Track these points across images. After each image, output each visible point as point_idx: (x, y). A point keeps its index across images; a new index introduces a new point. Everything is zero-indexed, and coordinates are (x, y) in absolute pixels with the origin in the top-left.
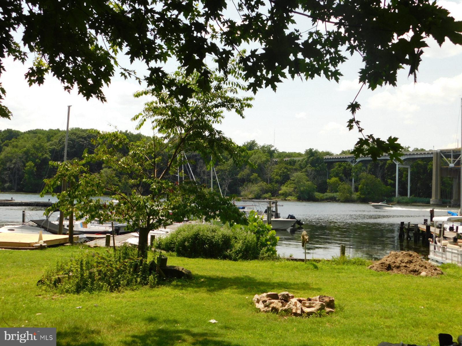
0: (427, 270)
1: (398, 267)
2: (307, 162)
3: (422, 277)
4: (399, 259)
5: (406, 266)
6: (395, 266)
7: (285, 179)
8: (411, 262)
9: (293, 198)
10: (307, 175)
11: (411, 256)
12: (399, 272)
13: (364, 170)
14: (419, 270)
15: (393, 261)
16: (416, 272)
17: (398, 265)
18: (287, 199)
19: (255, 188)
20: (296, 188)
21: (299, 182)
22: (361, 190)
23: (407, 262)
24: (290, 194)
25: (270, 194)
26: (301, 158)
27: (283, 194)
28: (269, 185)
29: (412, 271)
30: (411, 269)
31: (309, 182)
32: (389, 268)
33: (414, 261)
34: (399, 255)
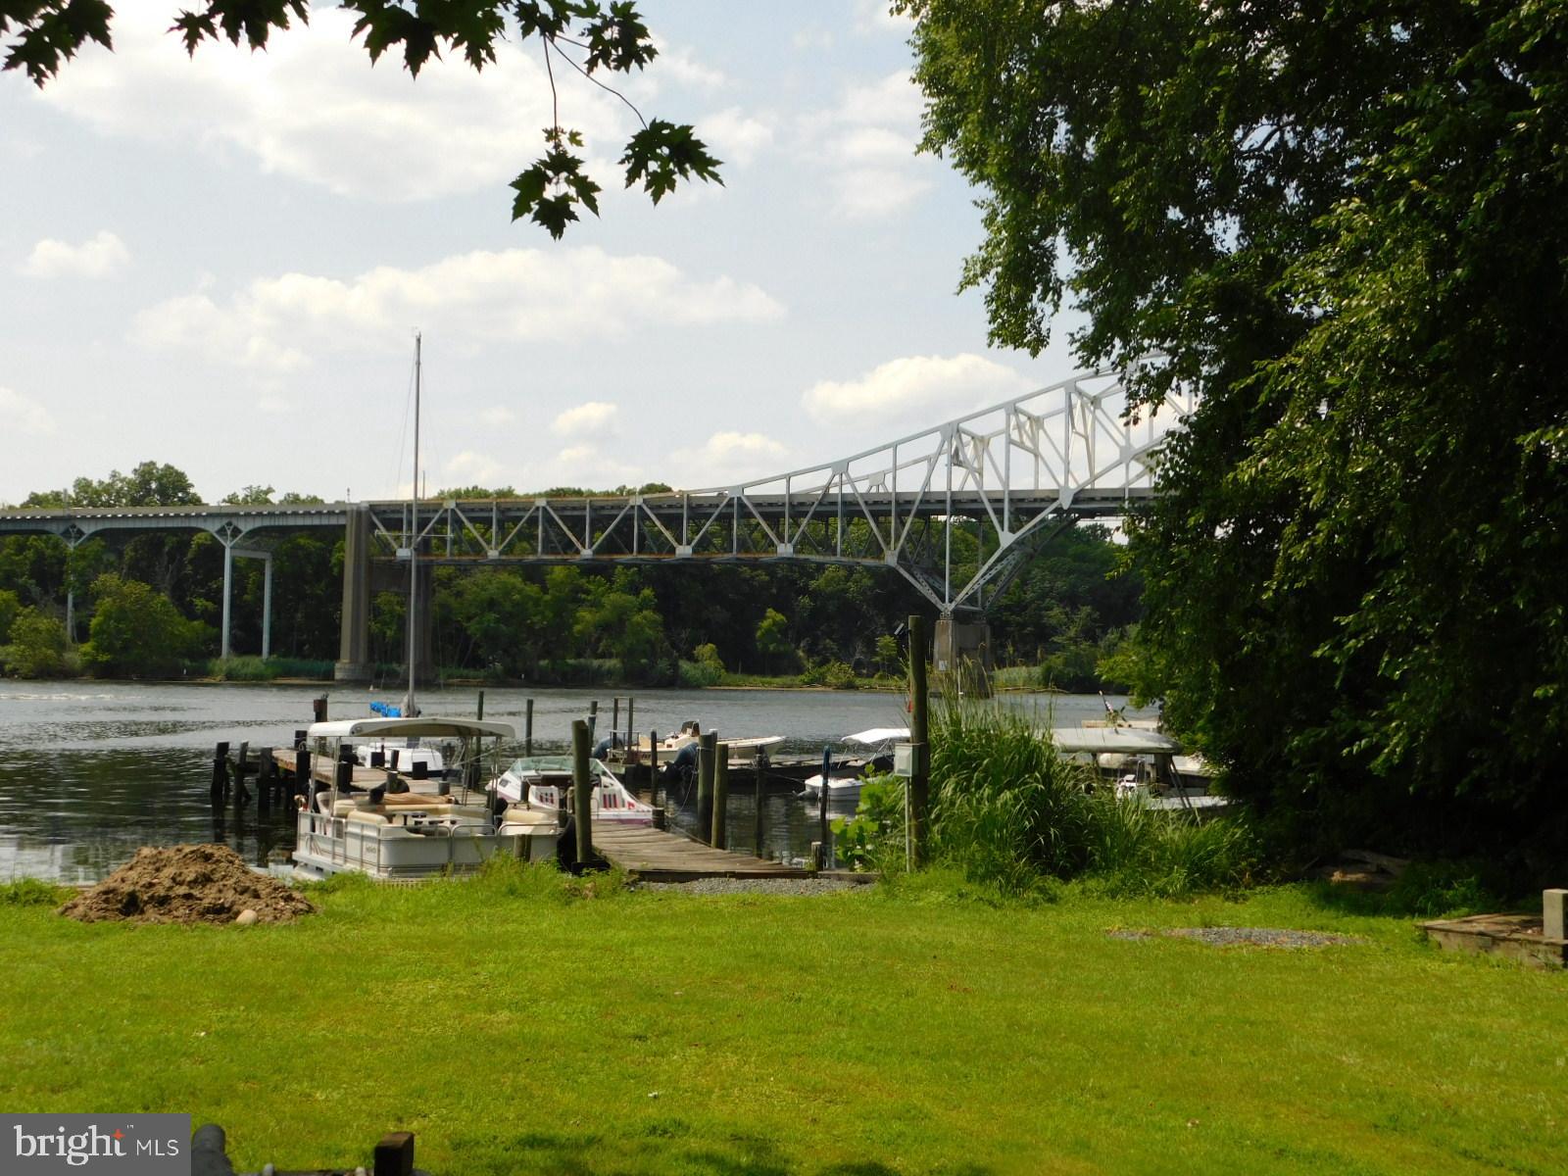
0: (261, 904)
1: (162, 901)
3: (242, 928)
4: (169, 872)
5: (188, 896)
6: (152, 898)
8: (205, 880)
11: (207, 858)
12: (165, 919)
13: (109, 567)
14: (233, 903)
15: (146, 879)
16: (223, 913)
17: (162, 893)
22: (97, 634)
23: (195, 881)
29: (208, 911)
30: (206, 903)
32: (131, 905)
33: (217, 876)
34: (169, 859)
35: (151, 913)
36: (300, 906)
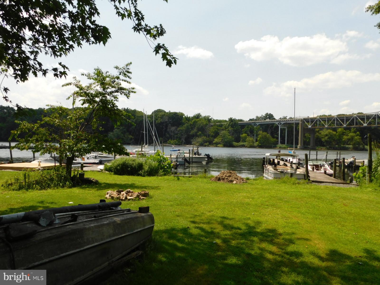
0: (238, 181)
1: (223, 179)
2: (229, 125)
3: (233, 184)
4: (225, 175)
5: (227, 179)
7: (216, 134)
8: (230, 176)
9: (221, 145)
10: (229, 133)
11: (231, 173)
13: (261, 130)
14: (233, 180)
15: (222, 176)
16: (231, 181)
18: (217, 146)
19: (200, 140)
20: (222, 140)
21: (224, 136)
22: (259, 141)
23: (228, 176)
24: (219, 143)
25: (208, 143)
26: (225, 123)
27: (215, 143)
28: (208, 138)
29: (229, 181)
31: (230, 137)
32: (219, 179)
33: (232, 176)
34: (225, 173)
35: (222, 181)
36: (245, 181)
